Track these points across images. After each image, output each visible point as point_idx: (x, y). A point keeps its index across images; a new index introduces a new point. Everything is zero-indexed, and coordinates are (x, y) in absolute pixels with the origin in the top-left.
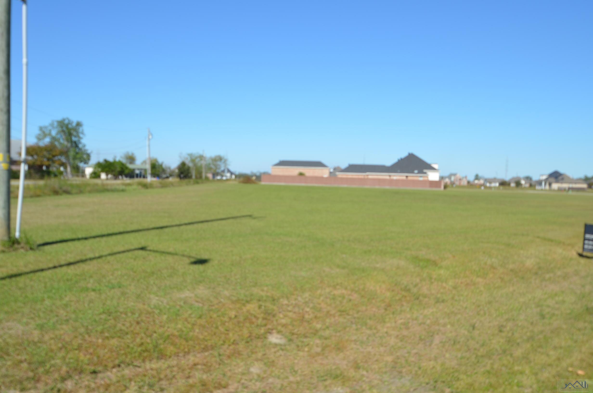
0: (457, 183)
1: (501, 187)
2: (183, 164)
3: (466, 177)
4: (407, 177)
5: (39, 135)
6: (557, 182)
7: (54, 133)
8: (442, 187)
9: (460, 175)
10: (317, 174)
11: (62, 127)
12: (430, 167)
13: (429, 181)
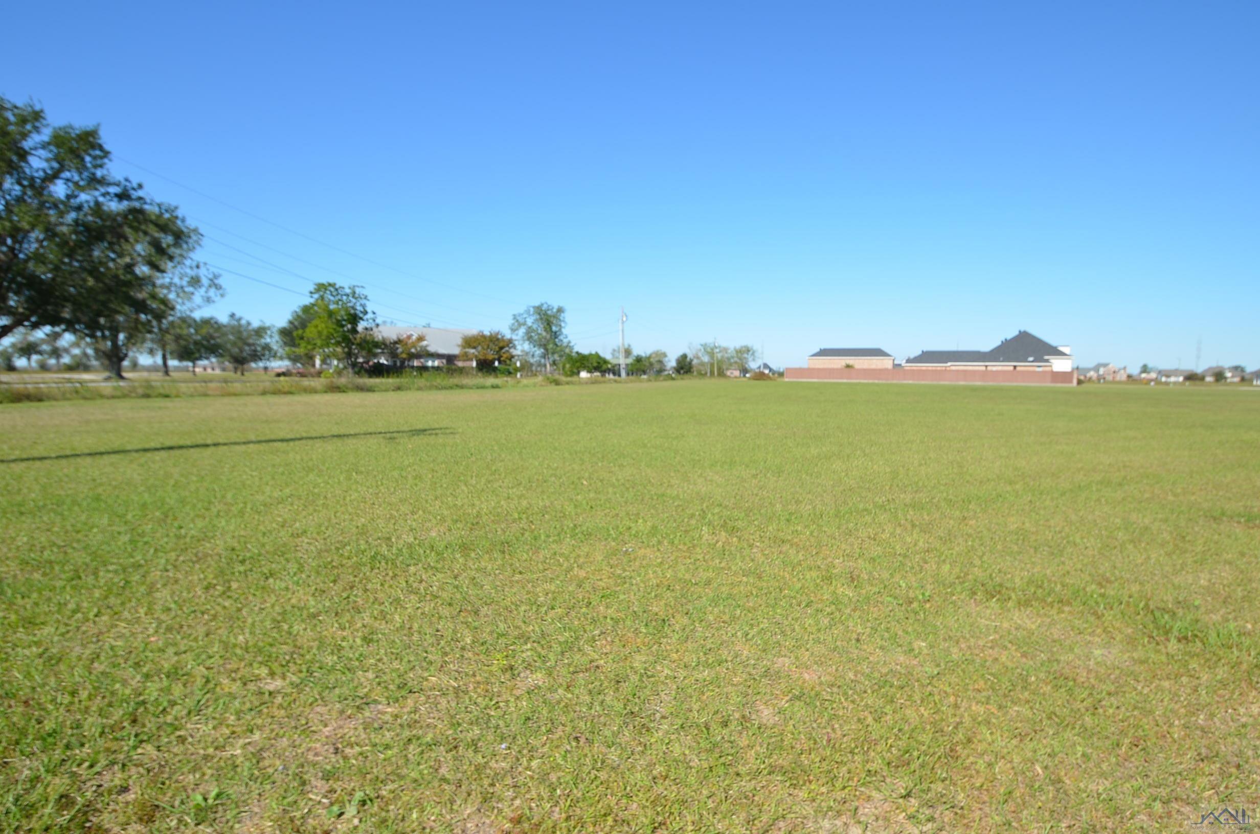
0: (1109, 378)
1: (1187, 383)
2: (684, 356)
3: (1125, 368)
4: (1015, 367)
5: (513, 324)
7: (530, 321)
8: (1075, 381)
9: (1114, 366)
10: (873, 367)
11: (539, 314)
12: (1056, 352)
13: (1052, 372)
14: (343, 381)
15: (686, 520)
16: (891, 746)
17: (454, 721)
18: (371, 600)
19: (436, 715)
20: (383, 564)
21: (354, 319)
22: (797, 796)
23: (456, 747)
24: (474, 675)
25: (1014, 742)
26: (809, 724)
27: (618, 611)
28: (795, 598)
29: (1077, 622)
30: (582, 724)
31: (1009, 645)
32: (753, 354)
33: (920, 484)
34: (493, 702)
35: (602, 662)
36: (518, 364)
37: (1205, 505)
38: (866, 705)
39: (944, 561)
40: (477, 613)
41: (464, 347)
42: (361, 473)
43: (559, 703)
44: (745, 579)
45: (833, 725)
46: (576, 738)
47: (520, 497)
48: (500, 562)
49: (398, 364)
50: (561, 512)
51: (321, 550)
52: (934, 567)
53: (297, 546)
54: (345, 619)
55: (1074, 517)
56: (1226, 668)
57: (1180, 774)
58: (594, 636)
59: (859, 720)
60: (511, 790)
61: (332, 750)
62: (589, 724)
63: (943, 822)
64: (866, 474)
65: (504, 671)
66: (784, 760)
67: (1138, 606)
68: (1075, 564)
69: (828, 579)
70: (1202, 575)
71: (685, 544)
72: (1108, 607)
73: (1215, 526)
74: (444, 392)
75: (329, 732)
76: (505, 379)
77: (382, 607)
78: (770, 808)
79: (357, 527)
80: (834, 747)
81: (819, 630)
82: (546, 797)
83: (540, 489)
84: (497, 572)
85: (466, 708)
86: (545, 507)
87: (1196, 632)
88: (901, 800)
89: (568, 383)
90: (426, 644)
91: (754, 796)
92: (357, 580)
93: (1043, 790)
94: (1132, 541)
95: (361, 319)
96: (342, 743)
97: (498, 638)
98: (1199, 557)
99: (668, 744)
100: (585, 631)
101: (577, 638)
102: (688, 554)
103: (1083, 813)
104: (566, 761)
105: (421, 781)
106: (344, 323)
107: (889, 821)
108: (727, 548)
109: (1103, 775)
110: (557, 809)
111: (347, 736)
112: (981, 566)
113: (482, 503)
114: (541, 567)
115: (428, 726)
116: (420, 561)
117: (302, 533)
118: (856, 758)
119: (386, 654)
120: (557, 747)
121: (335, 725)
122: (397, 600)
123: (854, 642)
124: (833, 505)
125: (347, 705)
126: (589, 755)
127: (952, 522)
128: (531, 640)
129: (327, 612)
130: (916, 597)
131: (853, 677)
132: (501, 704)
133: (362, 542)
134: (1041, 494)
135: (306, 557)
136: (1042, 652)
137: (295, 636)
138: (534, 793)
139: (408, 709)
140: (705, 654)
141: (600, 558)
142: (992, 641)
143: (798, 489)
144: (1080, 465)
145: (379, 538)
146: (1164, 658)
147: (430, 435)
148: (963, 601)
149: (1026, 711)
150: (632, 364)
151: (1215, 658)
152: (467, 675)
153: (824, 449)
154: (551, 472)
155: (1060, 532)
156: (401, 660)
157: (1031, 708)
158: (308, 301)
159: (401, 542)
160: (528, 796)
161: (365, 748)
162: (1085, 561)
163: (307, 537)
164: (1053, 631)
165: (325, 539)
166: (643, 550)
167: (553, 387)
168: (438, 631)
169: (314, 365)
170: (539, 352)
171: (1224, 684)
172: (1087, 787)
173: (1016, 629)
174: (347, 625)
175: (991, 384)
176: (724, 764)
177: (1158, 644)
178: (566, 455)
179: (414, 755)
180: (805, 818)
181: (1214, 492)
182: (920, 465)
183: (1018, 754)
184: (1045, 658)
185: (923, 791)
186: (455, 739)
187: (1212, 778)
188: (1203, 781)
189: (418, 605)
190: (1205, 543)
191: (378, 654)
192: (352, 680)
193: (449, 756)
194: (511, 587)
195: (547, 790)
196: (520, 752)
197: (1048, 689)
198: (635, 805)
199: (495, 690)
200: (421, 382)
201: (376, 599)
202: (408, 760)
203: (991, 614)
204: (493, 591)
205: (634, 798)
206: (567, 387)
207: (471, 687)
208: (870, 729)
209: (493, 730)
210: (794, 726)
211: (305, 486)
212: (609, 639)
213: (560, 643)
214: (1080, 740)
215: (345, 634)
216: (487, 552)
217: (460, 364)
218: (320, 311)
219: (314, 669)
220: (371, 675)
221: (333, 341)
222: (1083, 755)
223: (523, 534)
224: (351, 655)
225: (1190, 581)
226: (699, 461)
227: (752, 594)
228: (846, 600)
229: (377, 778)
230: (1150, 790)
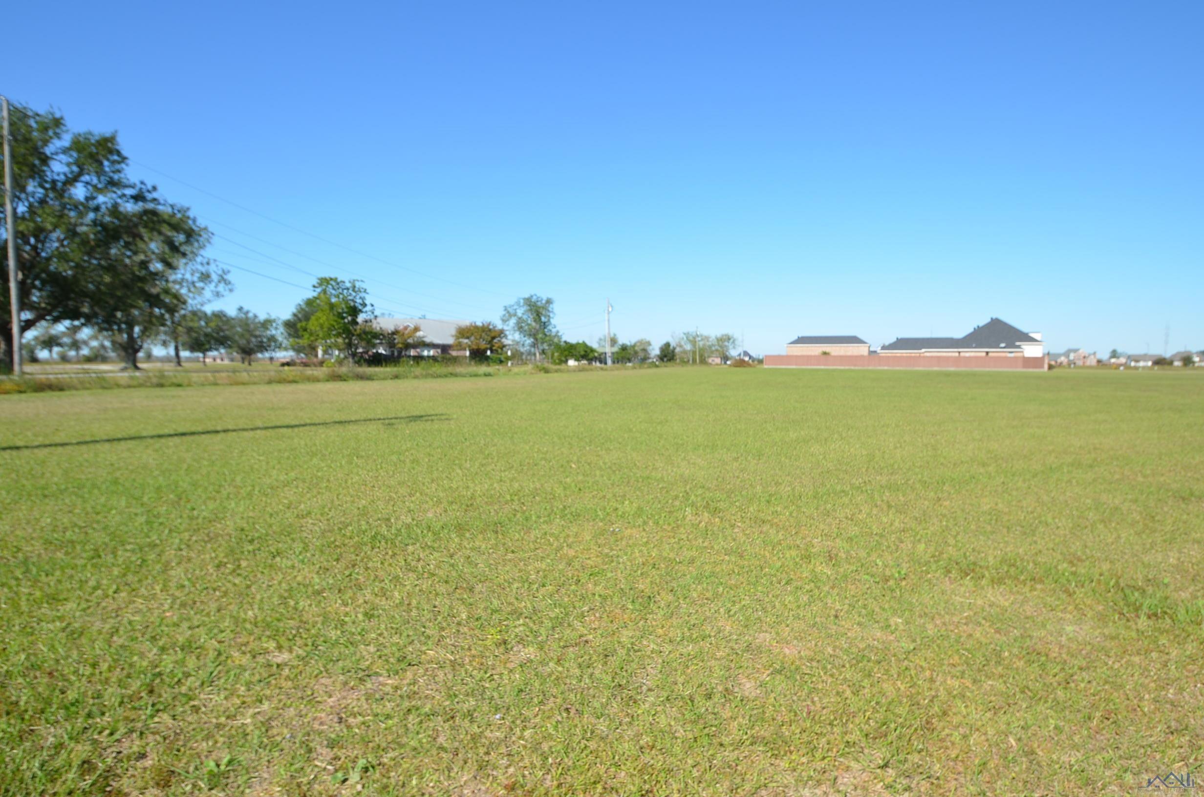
0: (1080, 363)
1: (1156, 368)
2: (668, 345)
3: (1094, 354)
5: (504, 315)
7: (520, 312)
8: (1046, 366)
9: (1084, 350)
10: (849, 353)
11: (529, 305)
12: (1027, 338)
13: (1024, 358)
14: (344, 370)
15: (670, 501)
16: (869, 718)
17: (451, 693)
18: (372, 578)
19: (434, 687)
20: (383, 543)
21: (354, 311)
22: (779, 765)
23: (452, 718)
24: (470, 649)
25: (988, 715)
26: (789, 696)
27: (606, 588)
28: (775, 576)
29: (1049, 599)
30: (572, 696)
31: (983, 622)
32: (734, 342)
33: (896, 467)
34: (488, 675)
35: (591, 637)
36: (509, 353)
37: (1174, 486)
38: (845, 679)
39: (919, 541)
40: (471, 590)
41: (457, 338)
42: (362, 457)
43: (550, 675)
44: (727, 558)
45: (813, 698)
46: (567, 710)
47: (512, 480)
48: (493, 542)
49: (396, 354)
50: (551, 494)
51: (325, 530)
52: (910, 546)
53: (302, 526)
54: (348, 596)
55: (1045, 498)
56: (1195, 644)
57: (1150, 746)
58: (583, 612)
59: (838, 693)
60: (505, 758)
61: (336, 720)
62: (578, 695)
63: (920, 791)
64: (843, 457)
65: (498, 645)
66: (765, 731)
67: (1108, 584)
68: (1046, 543)
69: (807, 558)
70: (1171, 554)
71: (669, 524)
72: (1079, 585)
73: (1183, 506)
74: (439, 380)
75: (333, 702)
76: (497, 367)
77: (383, 585)
78: (753, 779)
79: (359, 509)
80: (813, 719)
81: (799, 607)
82: (538, 765)
83: (531, 472)
84: (491, 551)
85: (462, 680)
86: (536, 489)
87: (1165, 609)
88: (878, 771)
89: (556, 371)
90: (424, 619)
91: (737, 765)
92: (358, 558)
93: (1016, 761)
94: (1102, 521)
95: (361, 311)
96: (345, 713)
97: (492, 614)
98: (1168, 536)
99: (654, 715)
100: (574, 608)
101: (567, 614)
102: (672, 534)
103: (1056, 784)
104: (558, 731)
105: (420, 749)
106: (345, 315)
107: (867, 790)
108: (710, 528)
109: (1075, 747)
110: (549, 777)
111: (350, 707)
112: (955, 546)
113: (476, 485)
114: (532, 547)
115: (426, 697)
116: (418, 540)
117: (307, 515)
118: (835, 729)
119: (386, 629)
120: (549, 718)
121: (339, 696)
122: (397, 578)
123: (832, 618)
124: (812, 487)
125: (350, 677)
126: (579, 725)
127: (926, 503)
128: (524, 616)
129: (330, 589)
130: (893, 575)
131: (831, 652)
132: (496, 677)
133: (363, 523)
134: (1013, 475)
135: (310, 536)
136: (1015, 628)
137: (301, 611)
138: (527, 761)
139: (408, 681)
140: (689, 629)
141: (588, 538)
142: (966, 618)
143: (777, 471)
144: (1051, 448)
145: (379, 519)
146: (1134, 634)
147: (426, 421)
148: (937, 579)
149: (1000, 686)
150: (617, 353)
151: (1184, 634)
152: (463, 649)
153: (802, 433)
154: (541, 456)
155: (1032, 512)
156: (401, 634)
157: (1005, 682)
158: (311, 294)
159: (400, 523)
160: (521, 764)
161: (367, 718)
162: (1057, 541)
163: (311, 518)
164: (1025, 608)
165: (328, 520)
166: (629, 530)
167: (543, 375)
168: (435, 607)
169: (316, 356)
170: (529, 341)
171: (1193, 659)
172: (1059, 758)
173: (990, 606)
174: (350, 601)
175: (963, 369)
176: (708, 735)
177: (1128, 620)
178: (556, 439)
179: (413, 725)
180: (786, 787)
181: (1183, 473)
182: (896, 448)
183: (992, 726)
184: (1018, 634)
185: (900, 762)
186: (452, 710)
187: (1182, 750)
188: (1173, 753)
189: (416, 582)
190: (1174, 523)
191: (378, 629)
192: (355, 653)
193: (447, 726)
194: (504, 566)
195: (539, 759)
196: (513, 722)
197: (1020, 664)
198: (623, 774)
199: (490, 663)
200: (418, 370)
201: (376, 577)
202: (407, 729)
203: (965, 592)
204: (487, 569)
205: (622, 767)
206: (556, 375)
207: (467, 660)
208: (848, 701)
209: (488, 701)
210: (775, 698)
211: (309, 470)
212: (597, 615)
213: (551, 619)
214: (1052, 713)
215: (347, 609)
216: (481, 533)
217: (454, 353)
218: (322, 304)
219: (319, 643)
220: (372, 649)
221: (334, 333)
222: (1056, 728)
223: (515, 515)
224: (354, 630)
225: (1160, 560)
226: (682, 445)
227: (734, 572)
228: (824, 578)
229: (379, 746)
230: (1121, 762)
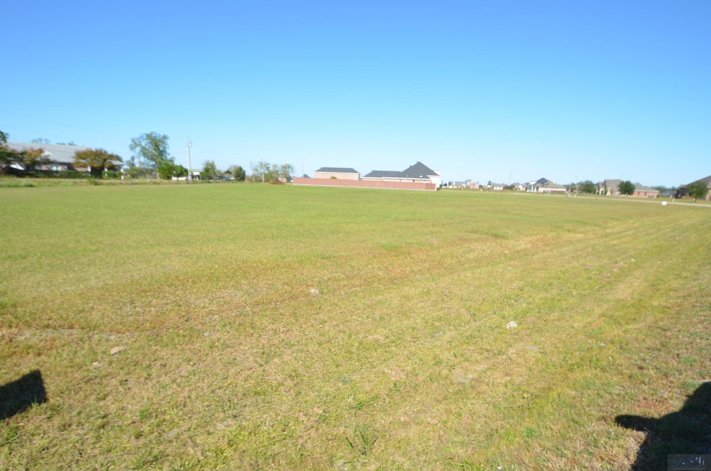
2: (240, 168)
4: (414, 180)
6: (543, 187)
7: (143, 144)
8: (436, 188)
11: (150, 139)
12: (433, 173)
13: (428, 183)
32: (292, 169)
170: (152, 163)
217: (78, 169)
